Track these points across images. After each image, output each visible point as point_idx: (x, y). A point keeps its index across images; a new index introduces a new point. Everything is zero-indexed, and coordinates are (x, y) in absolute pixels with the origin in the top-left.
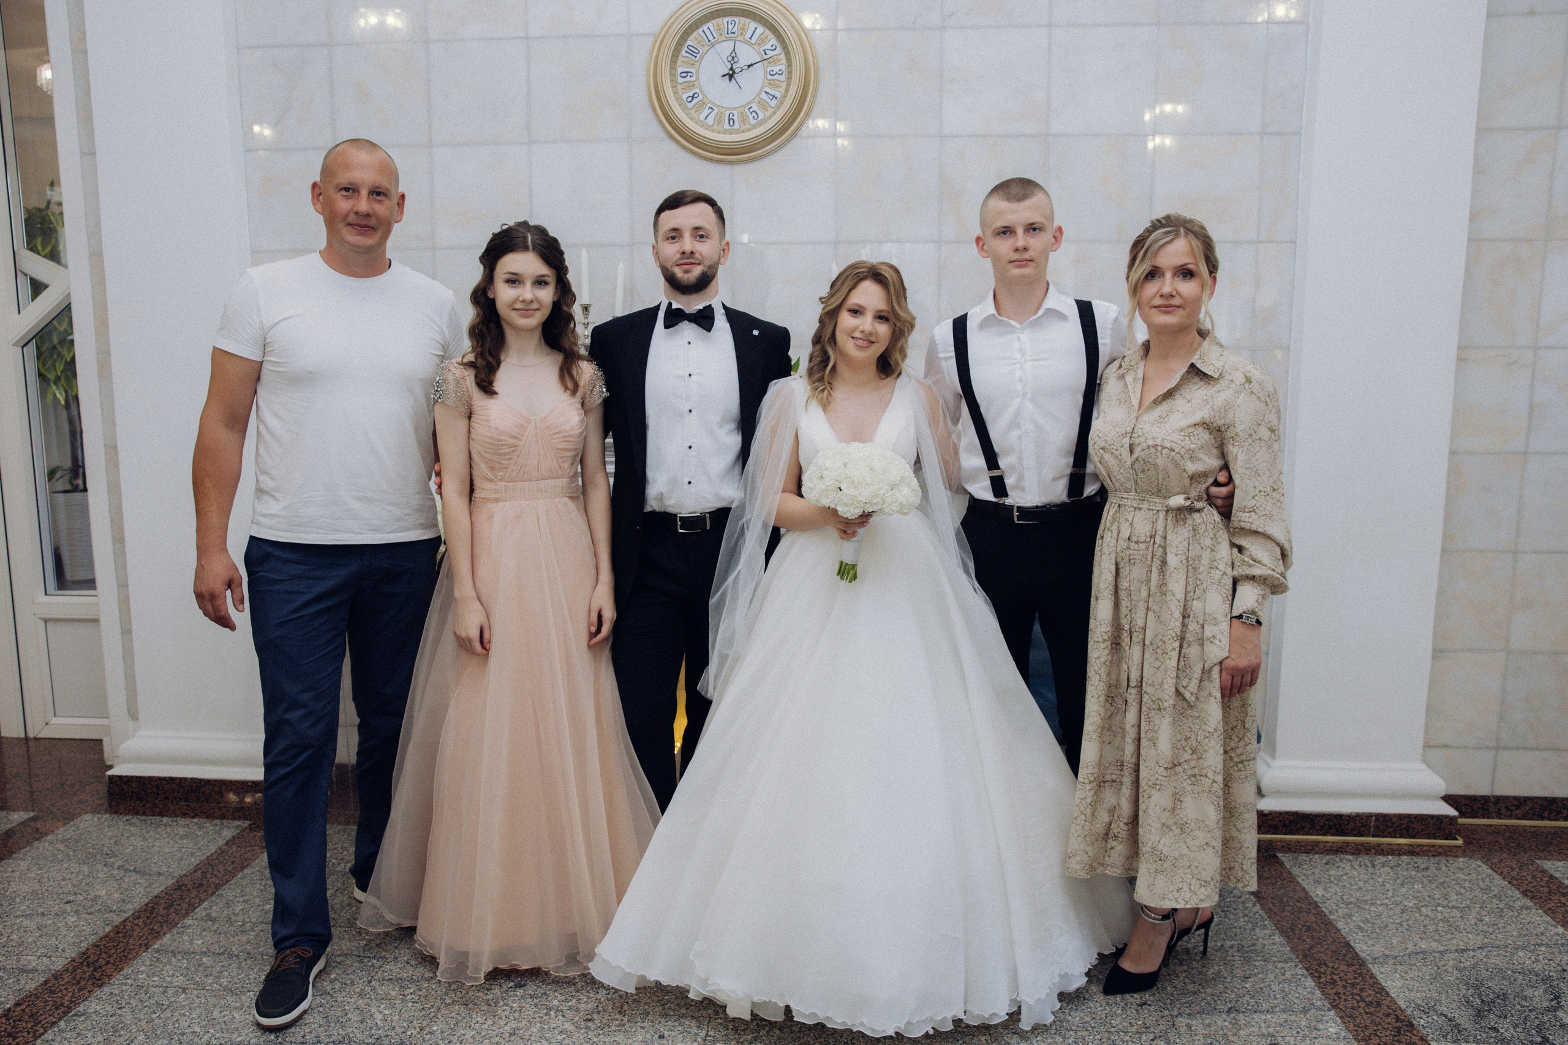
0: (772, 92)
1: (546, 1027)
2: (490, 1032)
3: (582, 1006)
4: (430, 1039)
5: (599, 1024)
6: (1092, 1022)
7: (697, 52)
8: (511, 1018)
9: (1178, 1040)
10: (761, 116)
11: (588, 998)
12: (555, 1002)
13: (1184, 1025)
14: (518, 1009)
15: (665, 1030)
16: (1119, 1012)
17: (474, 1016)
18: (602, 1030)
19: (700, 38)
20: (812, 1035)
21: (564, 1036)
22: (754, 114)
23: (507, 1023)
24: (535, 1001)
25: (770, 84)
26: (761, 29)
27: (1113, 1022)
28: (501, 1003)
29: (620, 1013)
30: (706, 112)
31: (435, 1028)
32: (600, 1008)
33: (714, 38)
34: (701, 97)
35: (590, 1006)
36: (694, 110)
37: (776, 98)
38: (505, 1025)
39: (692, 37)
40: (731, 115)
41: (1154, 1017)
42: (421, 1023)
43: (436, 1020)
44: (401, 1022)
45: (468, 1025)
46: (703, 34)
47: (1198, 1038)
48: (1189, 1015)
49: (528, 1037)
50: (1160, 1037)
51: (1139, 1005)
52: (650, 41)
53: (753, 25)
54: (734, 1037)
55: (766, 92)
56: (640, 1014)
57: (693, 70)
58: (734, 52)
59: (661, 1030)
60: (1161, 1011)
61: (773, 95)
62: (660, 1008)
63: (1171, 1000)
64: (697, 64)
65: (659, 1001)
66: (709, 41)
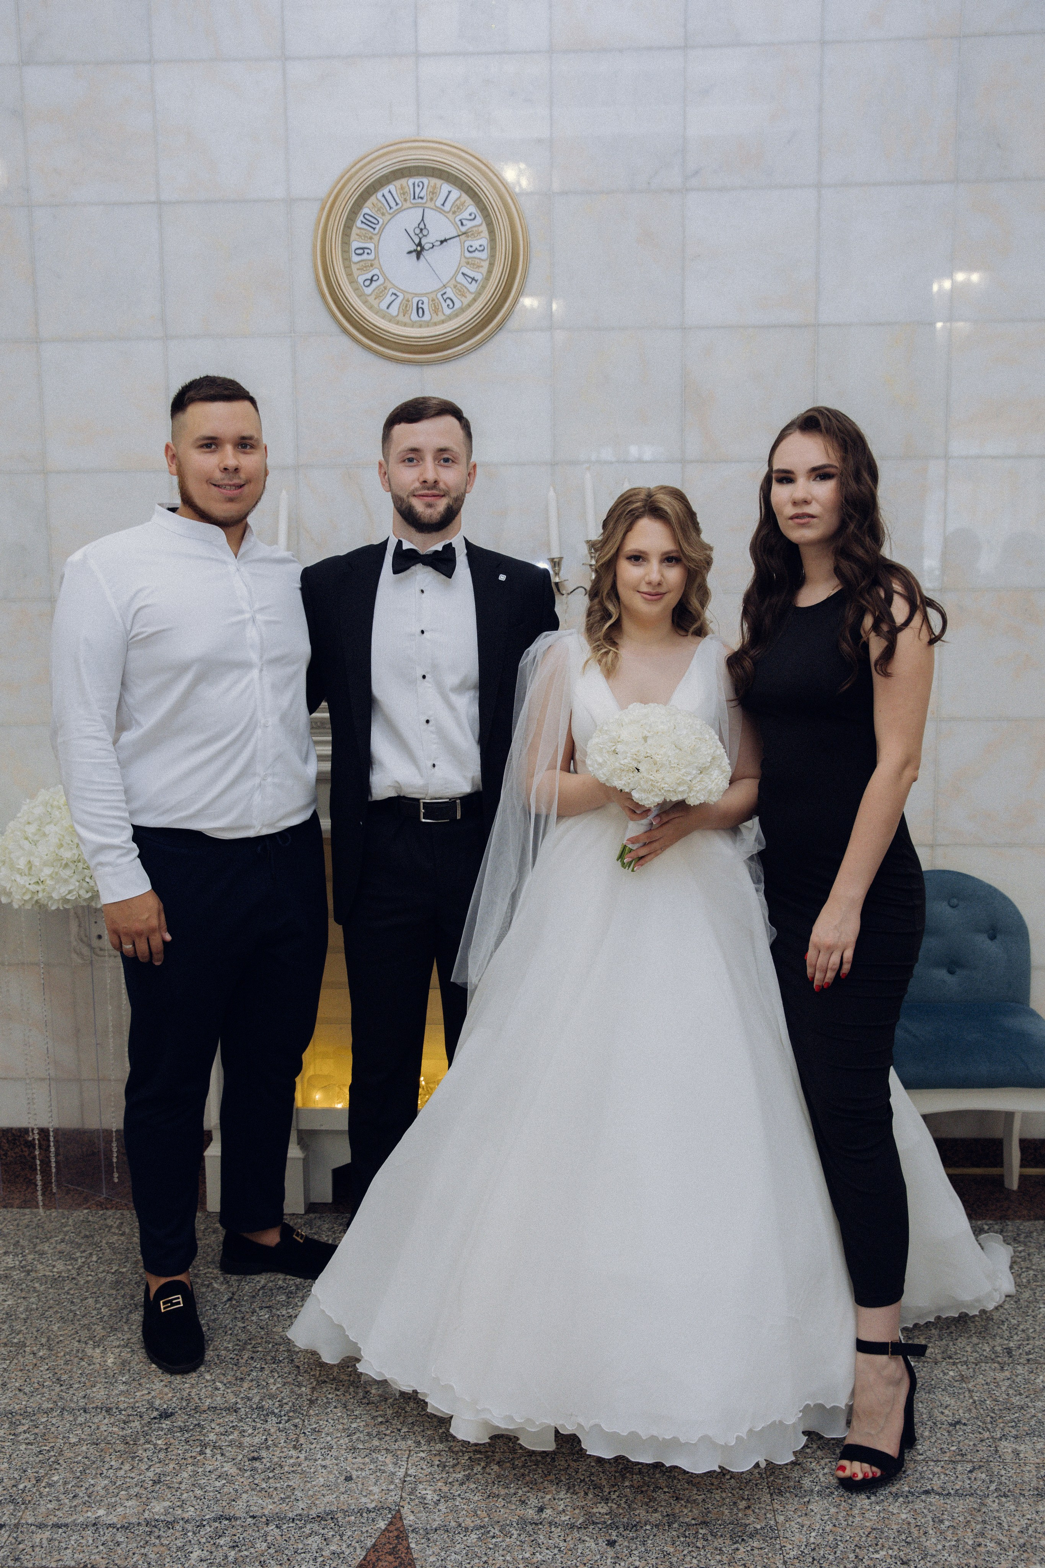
0: (471, 273)
1: (200, 1470)
3: (246, 1441)
4: (48, 1494)
5: (268, 1464)
7: (376, 222)
8: (155, 1459)
9: (1003, 1472)
10: (458, 305)
11: (254, 1428)
12: (212, 1436)
13: (1010, 1450)
14: (164, 1447)
15: (352, 1468)
16: (927, 1434)
17: (107, 1459)
18: (273, 1471)
19: (380, 205)
20: (540, 1471)
21: (224, 1481)
22: (449, 302)
23: (150, 1466)
24: (186, 1435)
25: (468, 263)
26: (456, 193)
28: (142, 1441)
29: (295, 1447)
30: (389, 299)
31: (55, 1478)
32: (270, 1442)
33: (397, 204)
34: (381, 280)
35: (257, 1440)
36: (373, 296)
37: (476, 281)
38: (147, 1469)
39: (369, 203)
40: (420, 303)
41: (970, 1440)
42: (37, 1472)
43: (57, 1467)
44: (11, 1471)
45: (99, 1472)
46: (383, 200)
47: (1028, 1468)
48: (1016, 1437)
49: (177, 1485)
50: (980, 1467)
51: (951, 1425)
52: (316, 206)
53: (446, 187)
54: (440, 1476)
55: (463, 274)
56: (321, 1449)
57: (371, 246)
58: (422, 223)
59: (349, 1469)
60: (980, 1433)
61: (472, 276)
62: (346, 1439)
63: (992, 1418)
64: (376, 238)
65: (344, 1430)
66: (391, 208)
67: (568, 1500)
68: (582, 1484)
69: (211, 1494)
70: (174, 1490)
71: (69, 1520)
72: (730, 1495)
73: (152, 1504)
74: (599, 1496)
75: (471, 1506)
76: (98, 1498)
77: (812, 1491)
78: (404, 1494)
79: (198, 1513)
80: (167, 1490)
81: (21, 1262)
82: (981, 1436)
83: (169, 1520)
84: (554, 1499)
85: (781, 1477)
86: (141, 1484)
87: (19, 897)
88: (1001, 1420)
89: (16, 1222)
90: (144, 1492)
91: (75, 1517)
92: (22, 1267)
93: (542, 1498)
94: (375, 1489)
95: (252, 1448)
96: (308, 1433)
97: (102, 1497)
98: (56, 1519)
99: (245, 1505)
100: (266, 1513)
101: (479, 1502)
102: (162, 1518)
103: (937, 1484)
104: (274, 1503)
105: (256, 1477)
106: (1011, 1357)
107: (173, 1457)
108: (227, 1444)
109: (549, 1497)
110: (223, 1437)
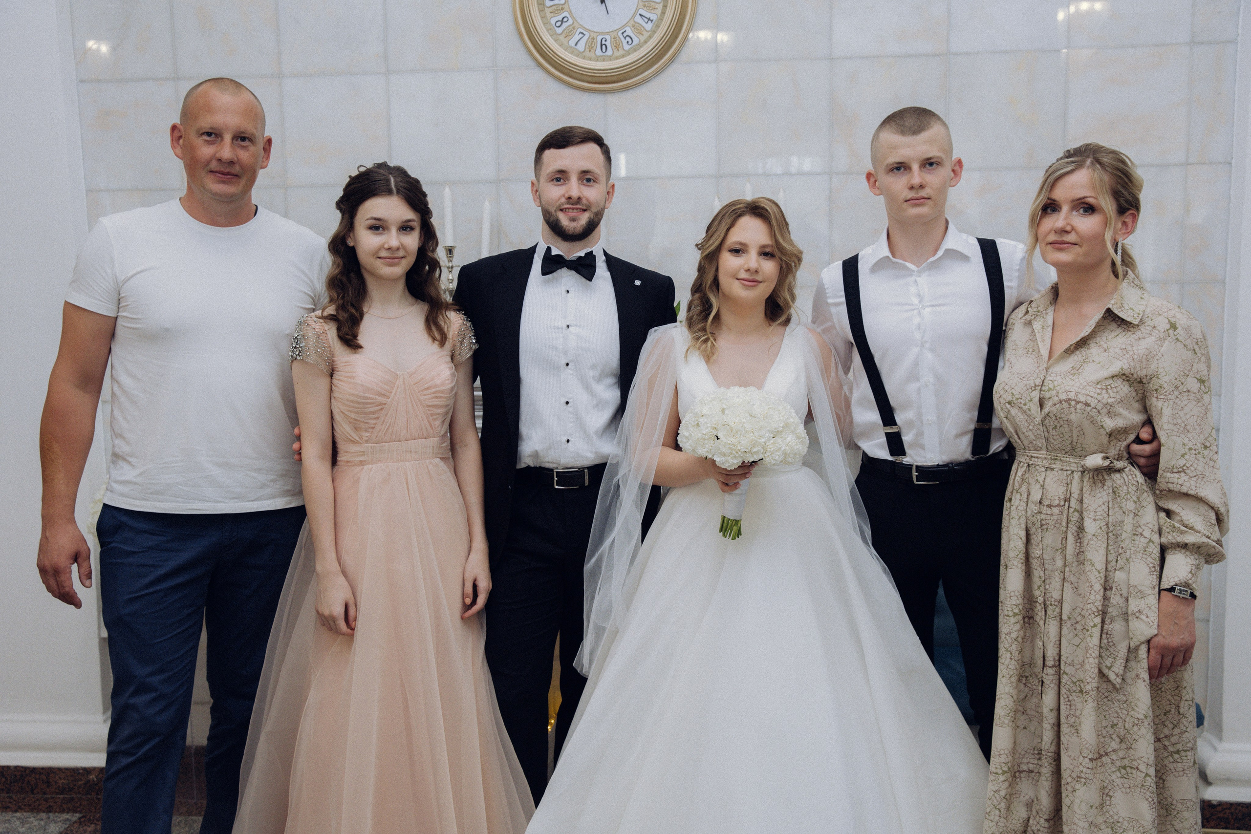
0: (648, 15)
10: (636, 41)
22: (628, 39)
25: (644, 6)
30: (577, 37)
34: (570, 21)
36: (563, 35)
37: (652, 21)
40: (604, 40)
55: (640, 15)
61: (648, 17)
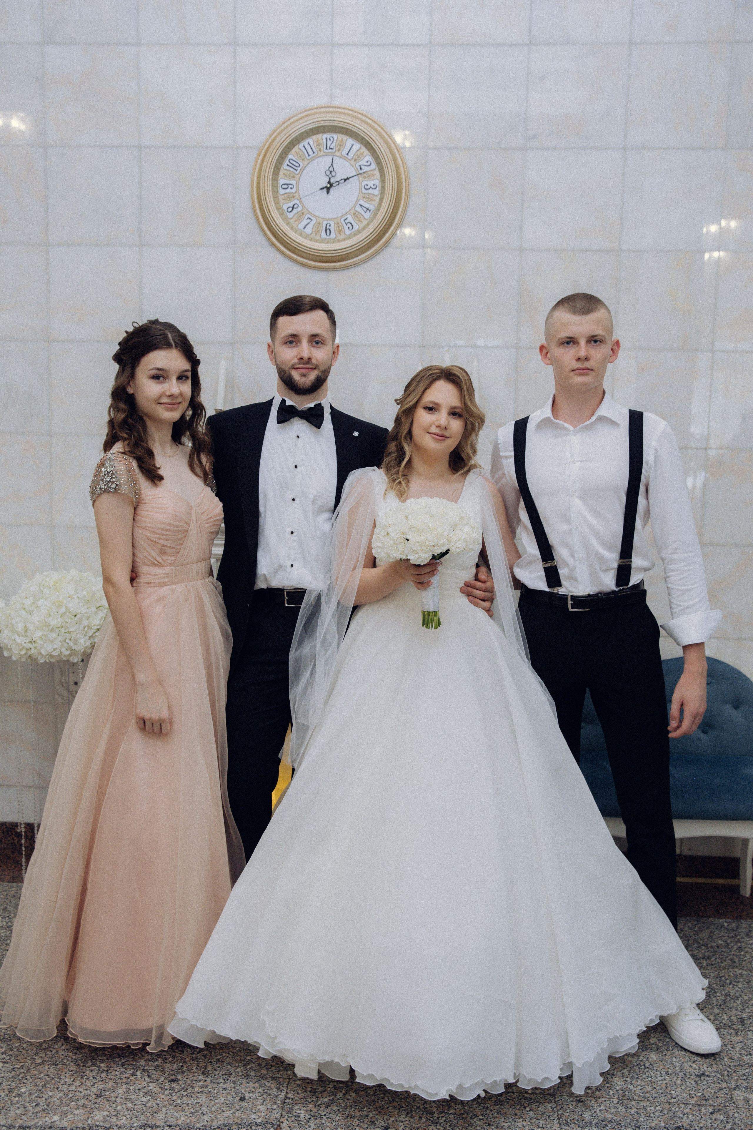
0: (366, 205)
1: (132, 1088)
2: (77, 1093)
3: (168, 1066)
4: (17, 1102)
5: (183, 1085)
6: (653, 1092)
7: (298, 165)
8: (99, 1078)
9: (736, 1115)
10: (356, 227)
13: (742, 1098)
14: (106, 1069)
15: (246, 1091)
16: (679, 1082)
17: (63, 1077)
18: (186, 1091)
19: (301, 153)
20: (386, 1099)
21: (149, 1097)
22: (349, 225)
23: (94, 1084)
25: (364, 197)
26: (357, 146)
27: (673, 1092)
29: (203, 1073)
30: (305, 222)
31: (23, 1090)
33: (314, 153)
34: (300, 208)
35: (175, 1066)
36: (294, 220)
37: (370, 211)
38: (92, 1086)
39: (293, 151)
40: (328, 225)
41: (712, 1089)
42: (9, 1085)
43: (25, 1081)
45: (56, 1086)
46: (303, 149)
48: (747, 1088)
49: (114, 1099)
50: (719, 1110)
51: (697, 1076)
52: (254, 153)
53: (350, 141)
54: (311, 1100)
55: (360, 205)
56: (223, 1075)
57: (293, 182)
58: (332, 167)
59: (243, 1091)
60: (719, 1083)
61: (367, 207)
62: (242, 1068)
63: (728, 1072)
64: (298, 177)
65: (241, 1061)
66: (309, 155)
67: (407, 1122)
68: (418, 1110)
69: (139, 1107)
70: (111, 1103)
71: (31, 1123)
72: (529, 1123)
73: (94, 1113)
74: (430, 1120)
75: (334, 1124)
76: (54, 1107)
77: (591, 1123)
78: (283, 1113)
79: (128, 1121)
80: (106, 1103)
81: (7, 923)
82: (720, 1086)
83: (107, 1126)
84: (397, 1121)
85: (568, 1111)
86: (87, 1097)
87: (17, 652)
88: (735, 1074)
89: (6, 893)
90: (89, 1104)
91: (36, 1121)
92: (8, 927)
93: (387, 1120)
94: (262, 1108)
95: (171, 1072)
96: (214, 1062)
97: (57, 1106)
98: (21, 1122)
99: (164, 1116)
100: (180, 1123)
101: (340, 1122)
102: (101, 1124)
103: (686, 1122)
104: (186, 1115)
105: (173, 1095)
106: (743, 1025)
107: (112, 1077)
108: (153, 1068)
109: (392, 1119)
110: (150, 1063)
